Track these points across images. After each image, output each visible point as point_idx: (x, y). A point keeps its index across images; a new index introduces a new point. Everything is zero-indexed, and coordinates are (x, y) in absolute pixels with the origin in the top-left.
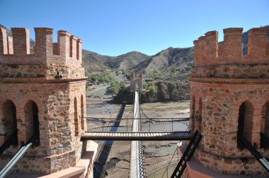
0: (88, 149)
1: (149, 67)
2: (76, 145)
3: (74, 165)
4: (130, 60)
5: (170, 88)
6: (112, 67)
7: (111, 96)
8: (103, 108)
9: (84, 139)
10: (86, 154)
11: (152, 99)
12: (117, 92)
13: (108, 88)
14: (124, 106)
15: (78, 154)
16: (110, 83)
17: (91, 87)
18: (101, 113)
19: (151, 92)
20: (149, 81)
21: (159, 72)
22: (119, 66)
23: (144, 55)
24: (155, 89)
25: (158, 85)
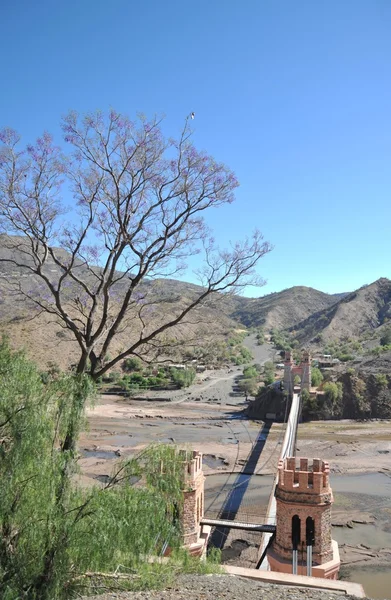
0: (204, 532)
1: (330, 327)
2: (198, 528)
3: (196, 542)
4: (288, 306)
5: (373, 387)
6: (247, 324)
7: (242, 400)
8: (225, 429)
9: (202, 524)
10: (203, 535)
11: (330, 412)
12: (255, 392)
13: (237, 380)
14: (267, 427)
15: (199, 535)
16: (242, 367)
17: (202, 376)
18: (219, 441)
19: (328, 395)
20: (328, 365)
21: (355, 339)
22: (264, 321)
23: (321, 295)
24: (336, 389)
25: (345, 379)
